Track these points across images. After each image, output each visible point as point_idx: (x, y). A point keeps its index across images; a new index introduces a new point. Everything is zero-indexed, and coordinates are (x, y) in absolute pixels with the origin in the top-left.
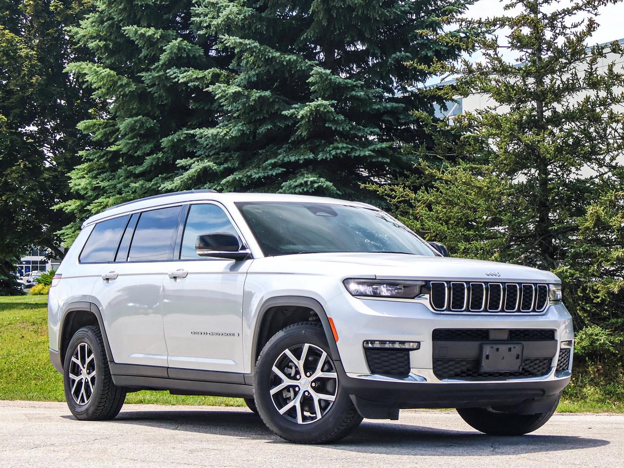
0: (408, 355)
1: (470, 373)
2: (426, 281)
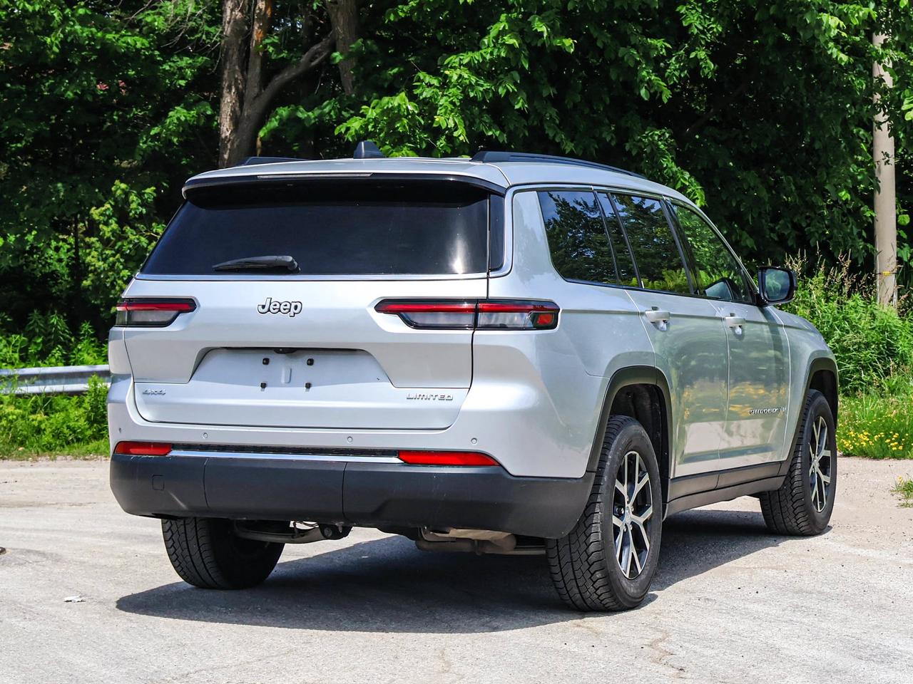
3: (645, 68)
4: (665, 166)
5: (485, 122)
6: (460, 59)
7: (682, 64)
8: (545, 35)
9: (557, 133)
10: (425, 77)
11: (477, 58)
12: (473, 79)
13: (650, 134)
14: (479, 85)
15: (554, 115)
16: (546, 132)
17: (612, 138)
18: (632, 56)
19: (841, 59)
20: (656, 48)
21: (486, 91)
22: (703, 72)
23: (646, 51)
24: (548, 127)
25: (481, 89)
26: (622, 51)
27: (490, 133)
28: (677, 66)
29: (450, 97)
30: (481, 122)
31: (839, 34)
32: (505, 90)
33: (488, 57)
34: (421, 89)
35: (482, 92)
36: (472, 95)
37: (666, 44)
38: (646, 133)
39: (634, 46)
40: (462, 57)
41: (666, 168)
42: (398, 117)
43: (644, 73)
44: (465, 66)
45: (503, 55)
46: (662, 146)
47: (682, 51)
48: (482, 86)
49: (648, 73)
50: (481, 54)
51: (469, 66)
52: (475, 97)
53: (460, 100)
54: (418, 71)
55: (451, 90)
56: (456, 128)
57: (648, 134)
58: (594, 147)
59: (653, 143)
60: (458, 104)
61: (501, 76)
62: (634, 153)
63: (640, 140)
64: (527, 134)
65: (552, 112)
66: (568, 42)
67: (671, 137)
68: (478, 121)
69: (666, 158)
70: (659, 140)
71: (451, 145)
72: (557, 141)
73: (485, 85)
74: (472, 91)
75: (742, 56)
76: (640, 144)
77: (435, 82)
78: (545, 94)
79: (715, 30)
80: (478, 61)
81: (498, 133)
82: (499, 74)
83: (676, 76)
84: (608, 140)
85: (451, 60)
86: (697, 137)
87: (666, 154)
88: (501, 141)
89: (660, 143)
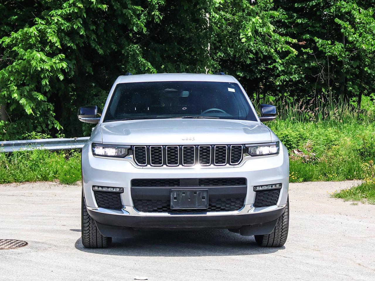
0: (120, 196)
1: (166, 209)
2: (131, 146)
3: (134, 18)
4: (140, 60)
5: (67, 40)
6: (56, 12)
7: (146, 17)
8: (94, 3)
9: (96, 45)
10: (38, 20)
11: (64, 12)
12: (63, 21)
13: (132, 47)
14: (64, 24)
15: (95, 38)
16: (91, 45)
17: (116, 48)
18: (129, 13)
19: (216, 16)
20: (138, 10)
21: (68, 26)
22: (156, 21)
23: (134, 11)
24: (92, 43)
25: (66, 26)
26: (124, 11)
27: (69, 45)
28: (145, 18)
29: (52, 29)
30: (65, 40)
31: (219, 6)
32: (77, 27)
33: (68, 12)
34: (39, 25)
35: (66, 27)
36: (62, 28)
37: (141, 8)
38: (130, 46)
39: (129, 9)
40: (57, 12)
41: (140, 61)
42: (30, 37)
43: (135, 20)
44: (59, 15)
45: (76, 11)
46: (138, 52)
47: (146, 12)
48: (66, 24)
49: (136, 20)
50: (65, 10)
51: (61, 16)
52: (64, 29)
53: (57, 30)
54: (35, 18)
55: (52, 26)
56: (56, 42)
57: (131, 46)
58: (108, 52)
59: (134, 50)
60: (56, 32)
61: (74, 20)
62: (126, 54)
63: (128, 49)
64: (83, 45)
65: (94, 37)
66: (105, 6)
67: (140, 48)
68: (64, 39)
69: (140, 57)
70: (136, 49)
71: (52, 50)
72: (96, 48)
73: (67, 24)
74: (63, 27)
75: (163, 15)
76: (128, 50)
77: (43, 22)
78: (91, 28)
79: (161, 3)
80: (64, 13)
81: (72, 45)
82: (73, 19)
83: (144, 22)
84: (114, 49)
85: (52, 13)
86: (145, 48)
87: (140, 55)
88: (74, 48)
89: (136, 50)
